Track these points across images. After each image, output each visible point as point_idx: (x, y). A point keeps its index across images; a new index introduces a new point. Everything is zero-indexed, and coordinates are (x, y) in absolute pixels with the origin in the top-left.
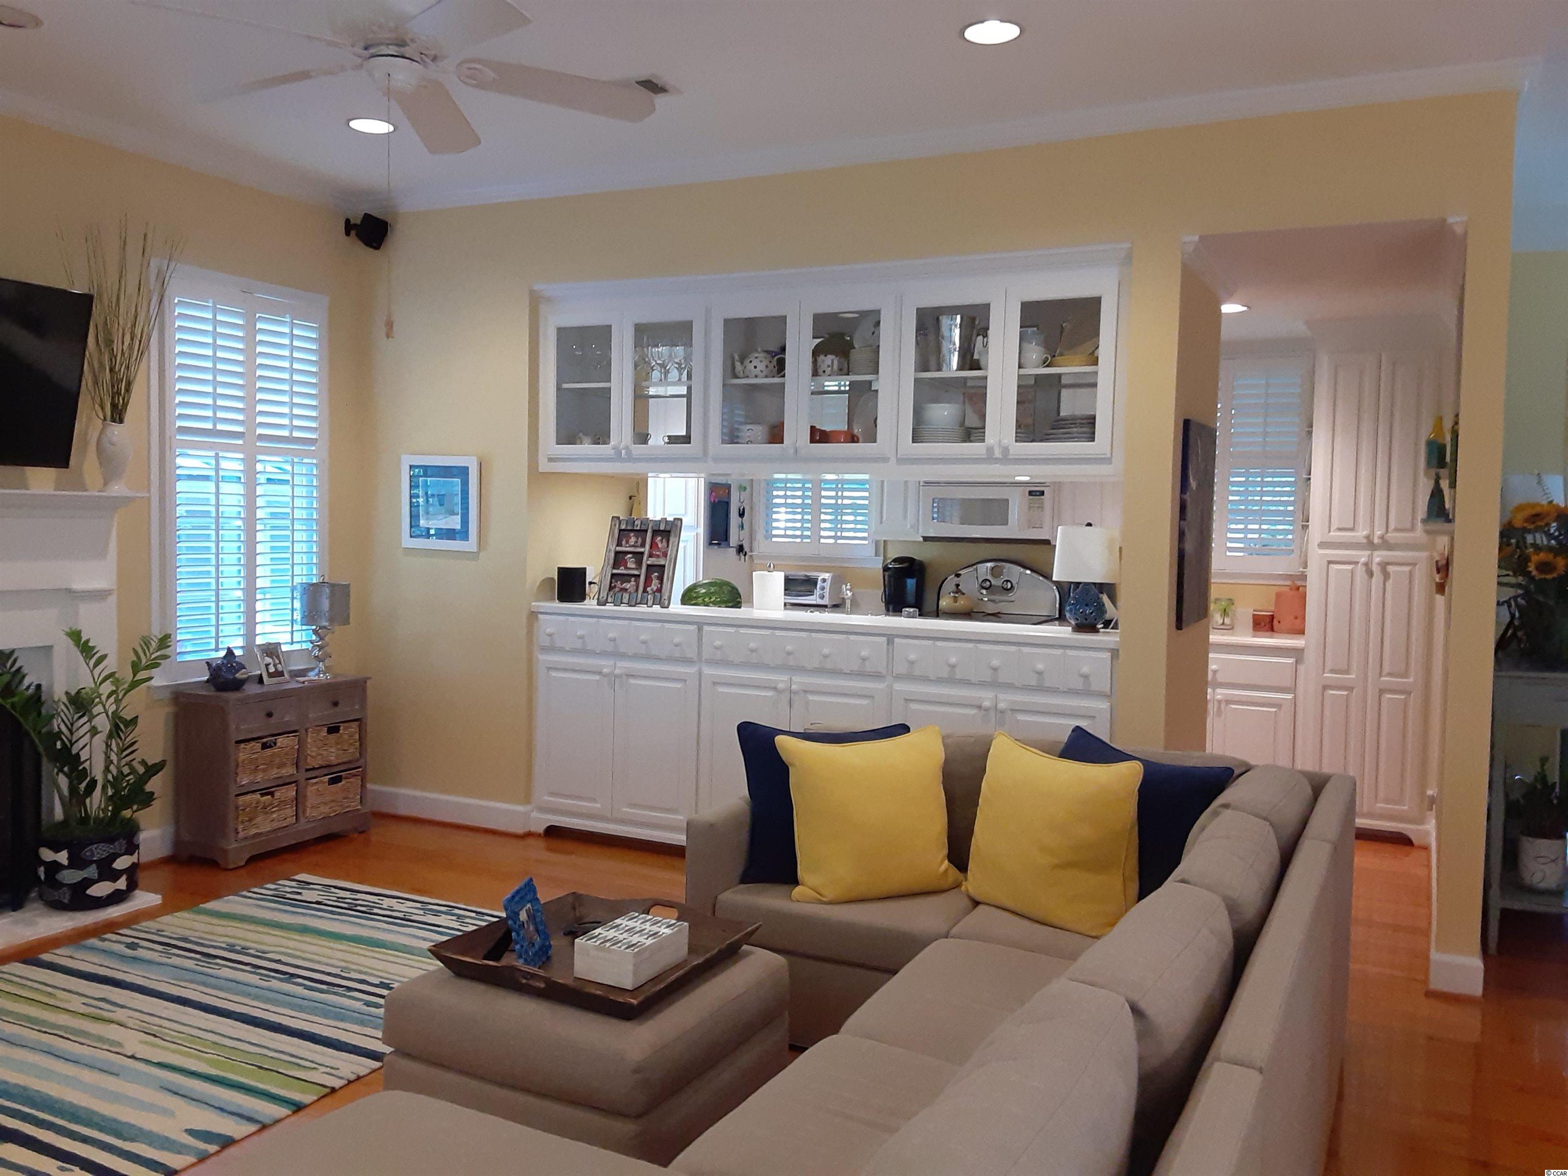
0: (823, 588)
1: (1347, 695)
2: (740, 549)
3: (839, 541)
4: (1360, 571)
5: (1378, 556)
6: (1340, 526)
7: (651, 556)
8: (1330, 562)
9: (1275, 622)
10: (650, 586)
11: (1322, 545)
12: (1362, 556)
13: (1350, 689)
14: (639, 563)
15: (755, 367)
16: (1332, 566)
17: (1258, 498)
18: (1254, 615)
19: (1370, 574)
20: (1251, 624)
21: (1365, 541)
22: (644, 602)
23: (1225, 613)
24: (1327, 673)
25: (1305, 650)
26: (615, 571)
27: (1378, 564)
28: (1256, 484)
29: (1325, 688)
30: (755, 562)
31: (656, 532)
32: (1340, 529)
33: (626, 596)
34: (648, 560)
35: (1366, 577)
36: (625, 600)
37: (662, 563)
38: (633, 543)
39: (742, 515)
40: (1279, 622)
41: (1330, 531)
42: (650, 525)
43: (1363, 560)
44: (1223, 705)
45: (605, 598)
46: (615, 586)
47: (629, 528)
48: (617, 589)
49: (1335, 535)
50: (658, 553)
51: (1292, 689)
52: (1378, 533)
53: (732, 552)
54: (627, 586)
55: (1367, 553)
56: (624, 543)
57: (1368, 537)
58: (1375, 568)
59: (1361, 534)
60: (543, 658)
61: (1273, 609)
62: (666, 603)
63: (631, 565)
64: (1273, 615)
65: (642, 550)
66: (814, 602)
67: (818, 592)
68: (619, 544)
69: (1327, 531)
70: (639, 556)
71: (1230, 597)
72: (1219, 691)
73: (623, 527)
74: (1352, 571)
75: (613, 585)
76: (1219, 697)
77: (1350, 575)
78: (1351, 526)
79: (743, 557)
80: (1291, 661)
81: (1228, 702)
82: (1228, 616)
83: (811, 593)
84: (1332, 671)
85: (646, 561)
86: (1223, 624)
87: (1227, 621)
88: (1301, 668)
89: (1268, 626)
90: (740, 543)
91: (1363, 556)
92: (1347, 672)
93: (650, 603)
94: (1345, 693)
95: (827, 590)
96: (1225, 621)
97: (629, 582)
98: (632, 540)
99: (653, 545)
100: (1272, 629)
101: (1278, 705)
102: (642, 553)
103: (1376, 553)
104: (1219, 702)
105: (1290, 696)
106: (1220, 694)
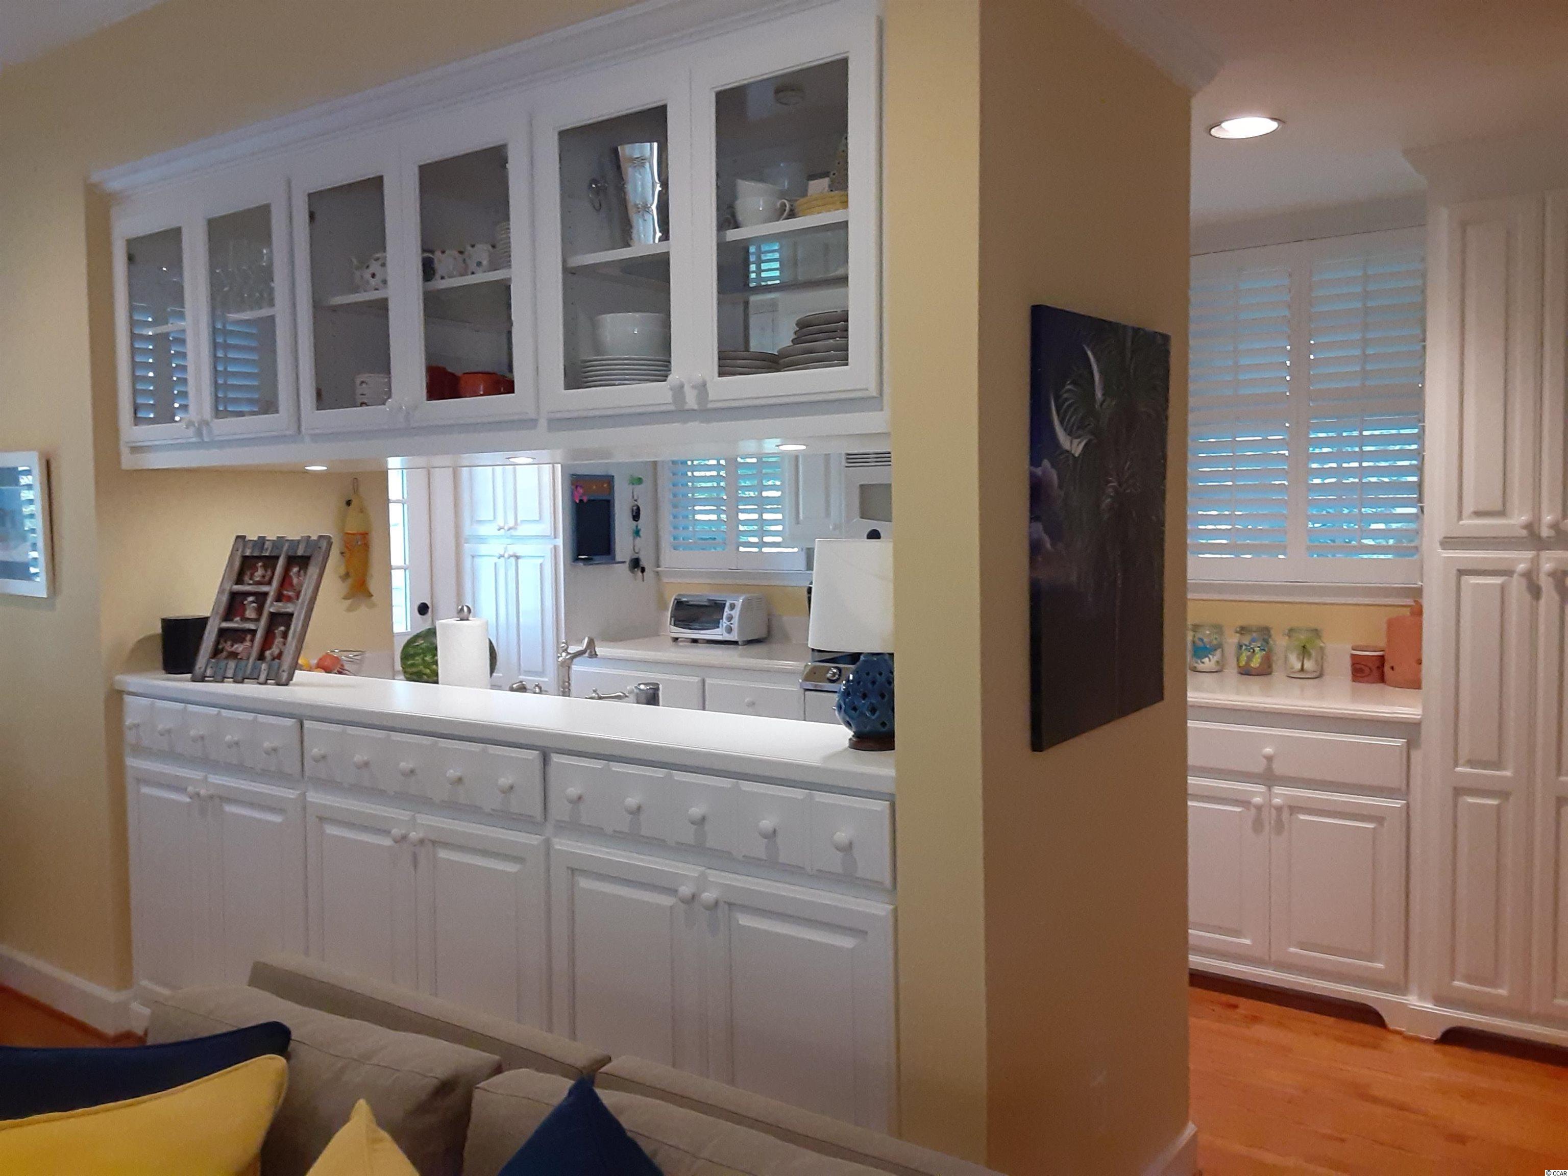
0: (730, 618)
1: (1498, 807)
2: (636, 564)
3: (765, 550)
4: (1517, 586)
5: (1549, 560)
6: (1481, 508)
7: (279, 598)
8: (1461, 573)
9: (1387, 668)
10: (270, 648)
11: (1448, 542)
12: (1520, 561)
13: (1504, 795)
14: (260, 610)
15: (373, 276)
16: (1465, 578)
17: (1356, 465)
18: (1353, 656)
19: (1535, 591)
20: (1350, 672)
21: (1524, 533)
22: (253, 677)
23: (1304, 652)
24: (1463, 766)
25: (1423, 727)
26: (225, 625)
27: (1552, 574)
28: (1350, 441)
29: (1458, 792)
30: (665, 580)
31: (292, 560)
32: (1478, 514)
33: (232, 664)
34: (272, 604)
35: (1528, 597)
36: (230, 673)
37: (290, 610)
38: (258, 579)
39: (636, 516)
40: (1392, 668)
41: (1460, 518)
42: (285, 548)
43: (1522, 567)
44: (1285, 815)
45: (202, 670)
46: (222, 651)
47: (256, 554)
48: (225, 654)
49: (1471, 524)
50: (290, 593)
51: (1404, 792)
52: (1548, 518)
53: (622, 570)
54: (239, 648)
55: (1529, 554)
56: (246, 578)
57: (1529, 526)
58: (1545, 583)
59: (1518, 519)
60: (132, 762)
61: (1382, 643)
62: (285, 676)
63: (250, 613)
64: (1382, 657)
65: (265, 589)
66: (720, 638)
67: (724, 622)
68: (239, 581)
69: (1456, 519)
70: (261, 597)
71: (1312, 626)
72: (1277, 790)
73: (248, 553)
74: (1503, 588)
75: (220, 647)
76: (1277, 801)
77: (1498, 594)
78: (1498, 506)
79: (640, 574)
80: (1399, 742)
81: (1294, 809)
82: (1310, 655)
83: (716, 624)
84: (1471, 763)
85: (271, 606)
86: (1302, 670)
87: (1308, 665)
88: (1416, 756)
89: (1376, 673)
90: (636, 556)
91: (1521, 559)
92: (1498, 764)
93: (262, 678)
94: (1494, 802)
95: (735, 621)
96: (1306, 666)
97: (242, 641)
98: (260, 572)
99: (285, 579)
100: (1382, 679)
101: (1379, 819)
102: (266, 594)
103: (1545, 554)
104: (1279, 809)
105: (1398, 804)
106: (1278, 795)
